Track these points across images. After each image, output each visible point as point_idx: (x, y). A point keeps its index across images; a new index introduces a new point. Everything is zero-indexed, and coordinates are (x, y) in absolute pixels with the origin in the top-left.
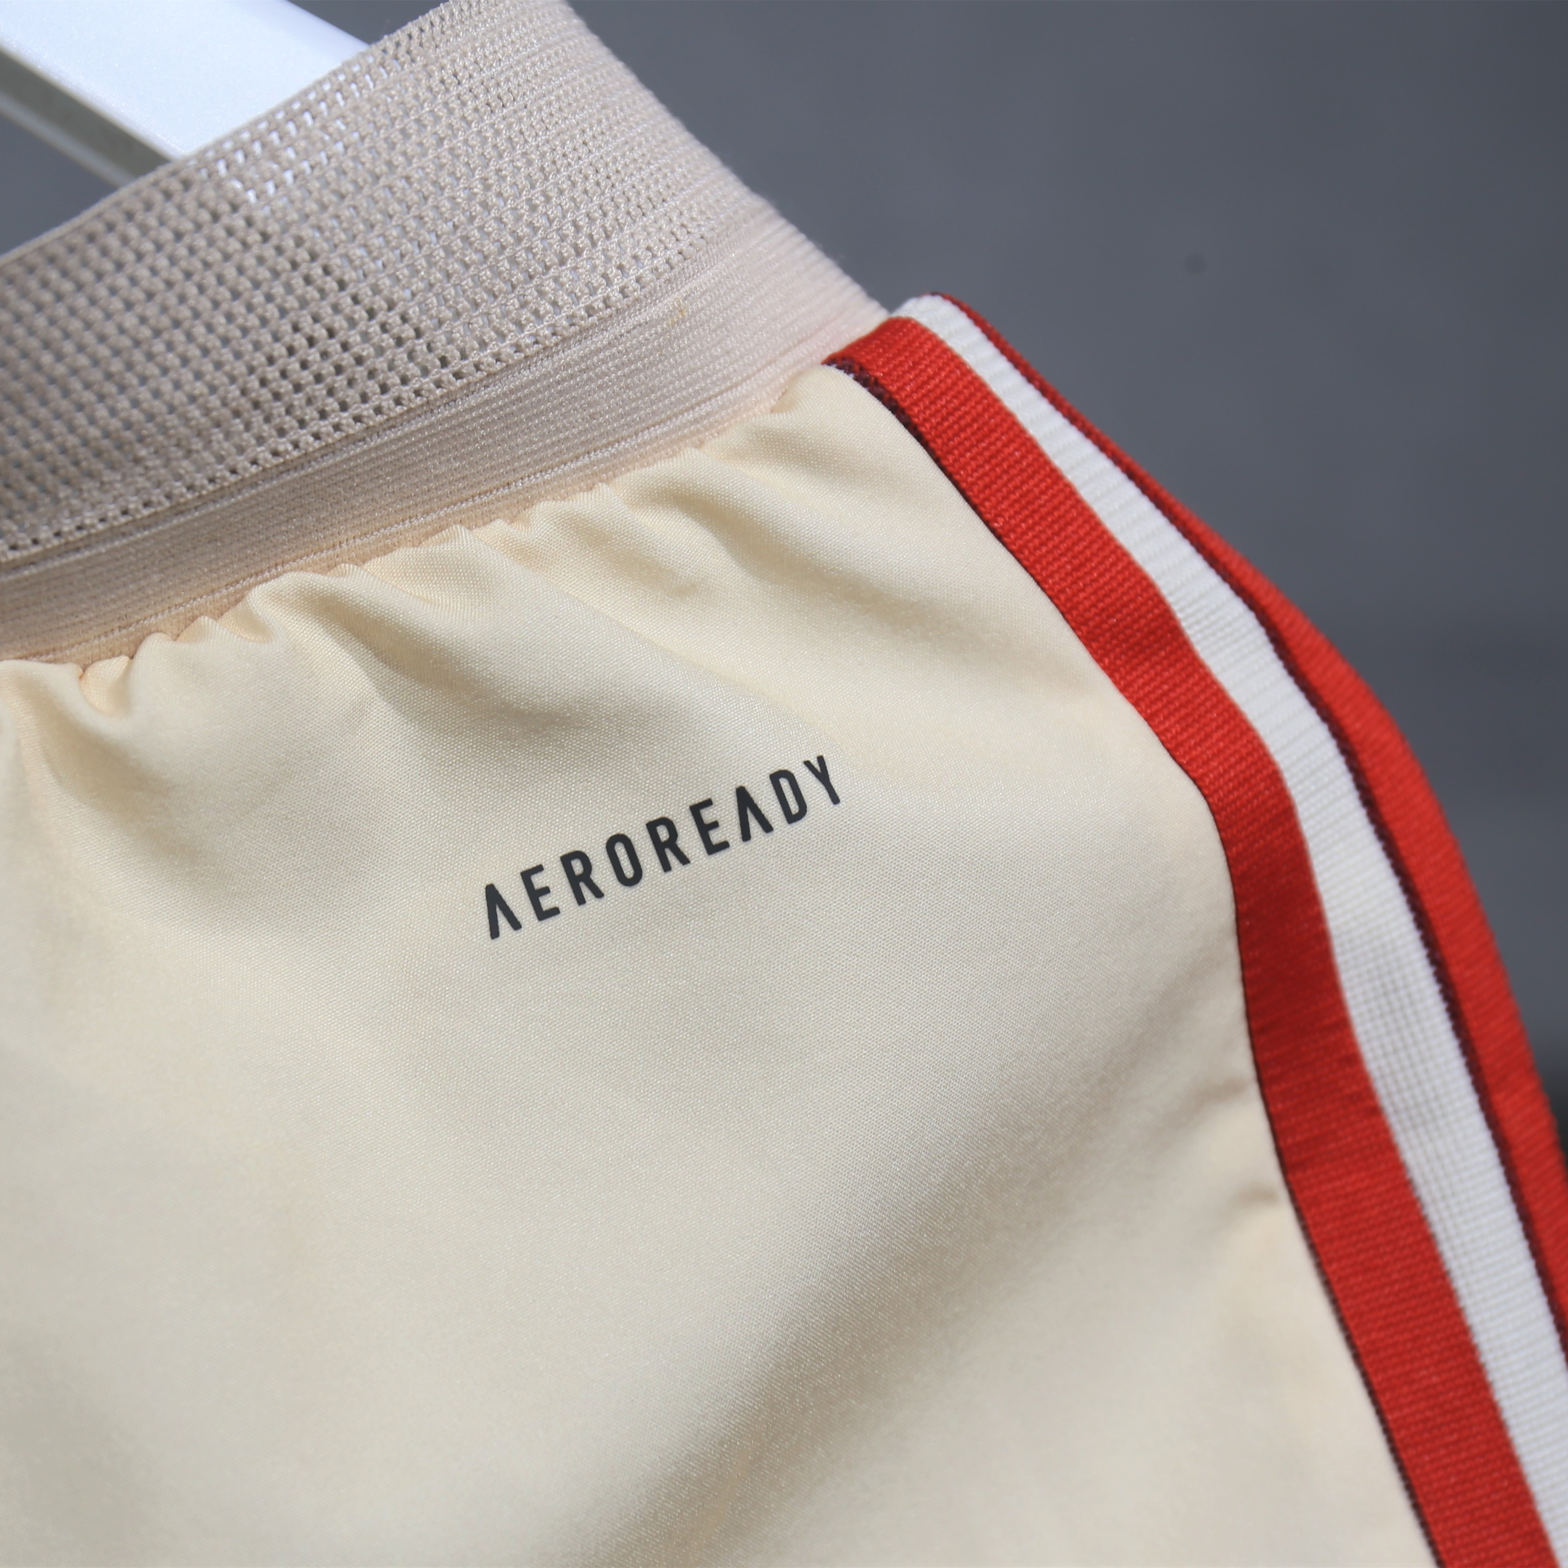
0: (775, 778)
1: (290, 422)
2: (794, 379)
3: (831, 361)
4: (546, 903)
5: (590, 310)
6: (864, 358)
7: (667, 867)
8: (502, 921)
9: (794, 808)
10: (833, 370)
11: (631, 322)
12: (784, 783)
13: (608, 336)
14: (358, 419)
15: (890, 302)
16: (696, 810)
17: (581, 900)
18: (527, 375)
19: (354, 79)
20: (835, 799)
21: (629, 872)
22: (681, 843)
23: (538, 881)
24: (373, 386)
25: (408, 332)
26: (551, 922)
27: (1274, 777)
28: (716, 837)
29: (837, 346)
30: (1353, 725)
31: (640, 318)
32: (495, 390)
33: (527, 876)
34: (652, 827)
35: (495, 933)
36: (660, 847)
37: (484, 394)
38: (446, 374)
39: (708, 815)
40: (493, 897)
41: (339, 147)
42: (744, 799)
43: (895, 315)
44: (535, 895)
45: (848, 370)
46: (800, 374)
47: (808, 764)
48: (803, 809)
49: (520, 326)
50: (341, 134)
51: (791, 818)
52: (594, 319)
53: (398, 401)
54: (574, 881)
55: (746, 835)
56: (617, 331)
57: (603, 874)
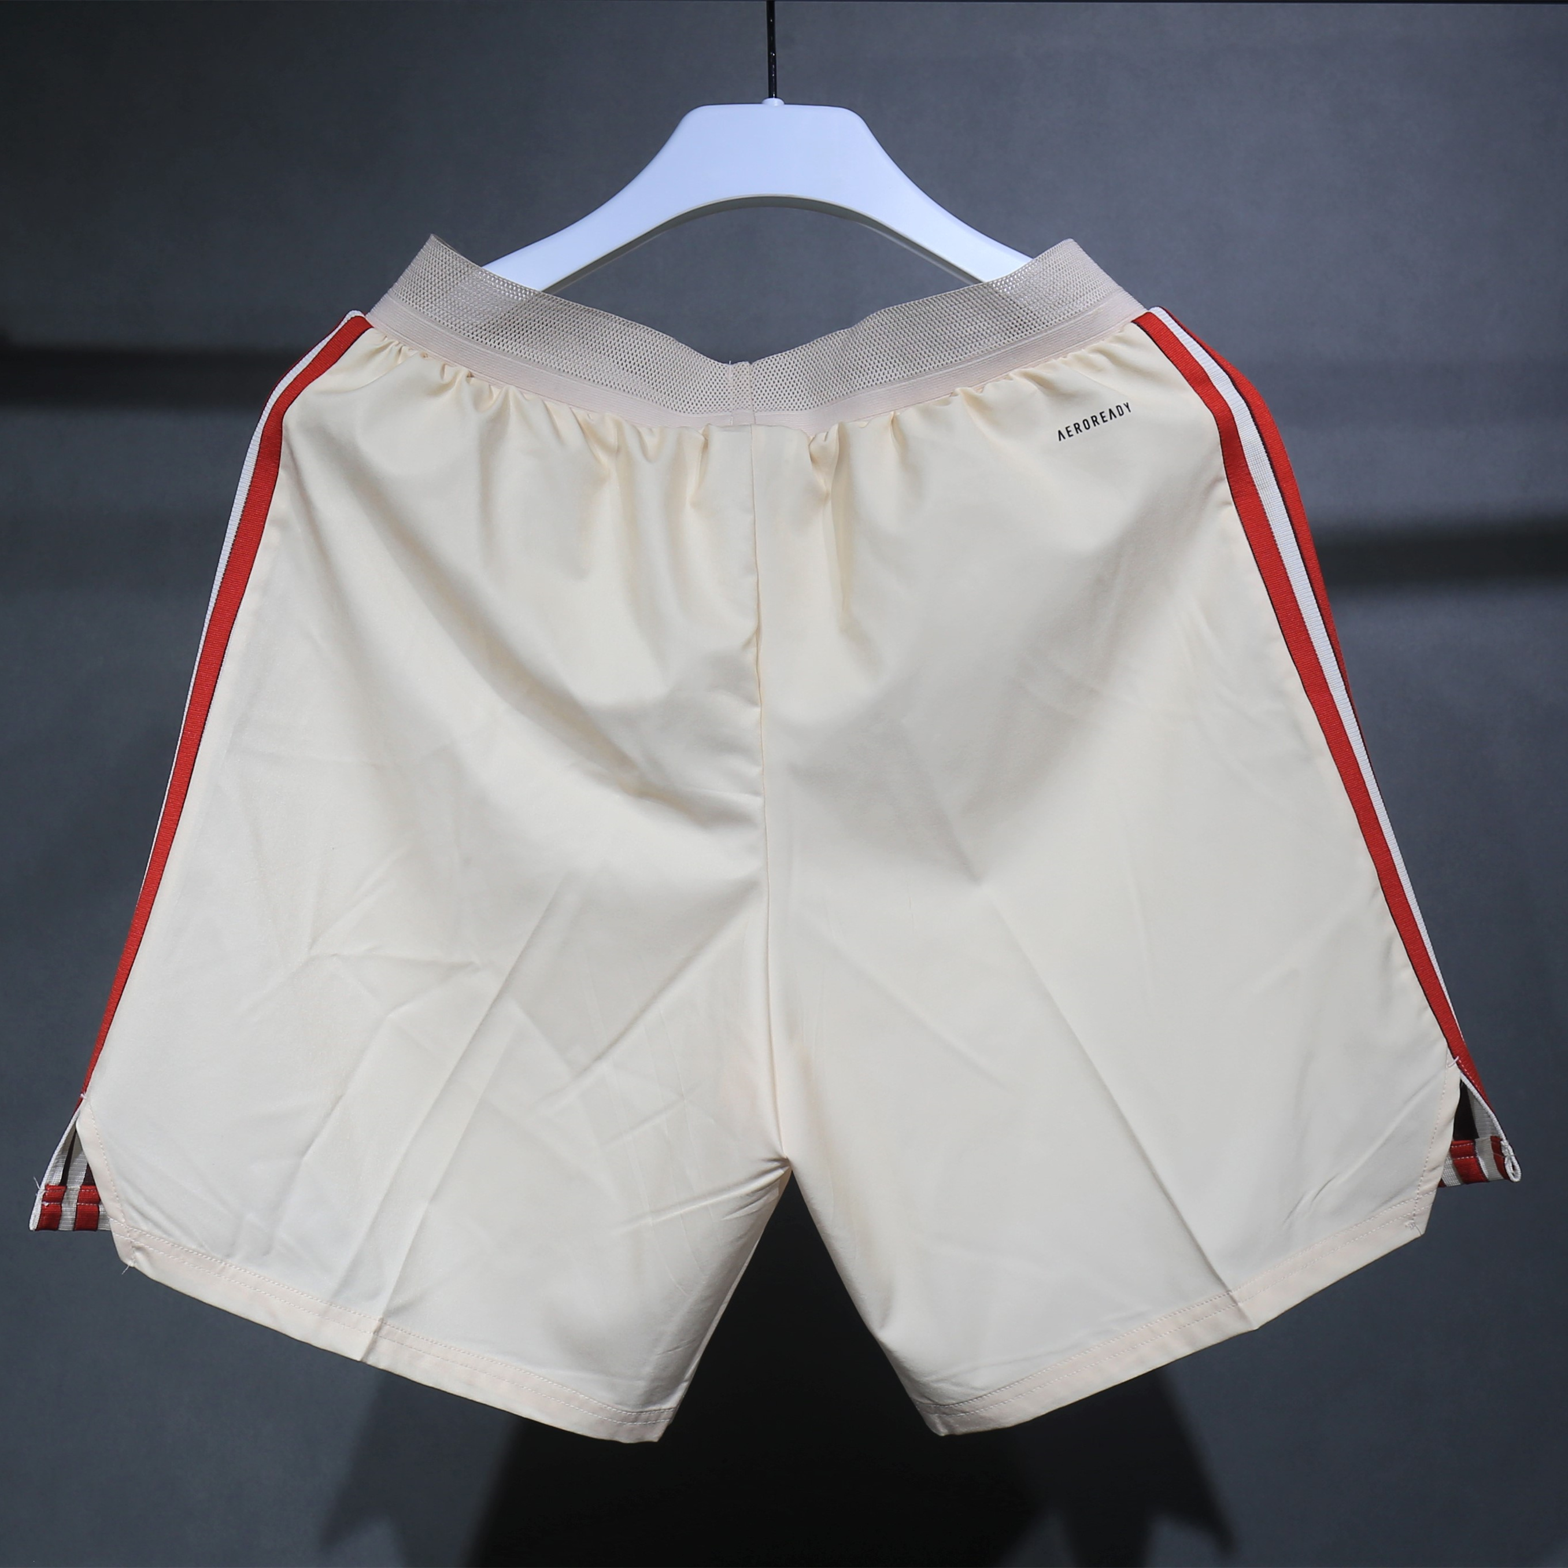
0: (1117, 407)
1: (1011, 335)
2: (1124, 326)
3: (1134, 322)
4: (1070, 434)
5: (1076, 313)
6: (1139, 321)
7: (1095, 425)
8: (1062, 438)
9: (1121, 413)
10: (1133, 324)
11: (1085, 315)
12: (1119, 408)
13: (1080, 318)
14: (1038, 329)
15: (1148, 309)
16: (1101, 414)
17: (1077, 432)
18: (1063, 326)
19: (1026, 268)
20: (1130, 411)
21: (1087, 427)
22: (1098, 421)
23: (1069, 429)
24: (1028, 328)
25: (1035, 317)
26: (1072, 437)
27: (1230, 411)
28: (1105, 419)
29: (1134, 319)
30: (1250, 400)
31: (1088, 314)
32: (1055, 329)
33: (1067, 428)
34: (1092, 417)
35: (1060, 439)
36: (1093, 421)
37: (1053, 330)
38: (1044, 326)
39: (1103, 415)
40: (1060, 432)
41: (1022, 282)
42: (1110, 411)
43: (1149, 311)
44: (1068, 432)
45: (1135, 323)
46: (1125, 325)
47: (1124, 404)
48: (1123, 413)
49: (1060, 316)
50: (1023, 279)
51: (1120, 415)
52: (1077, 315)
53: (1051, 324)
54: (1076, 429)
55: (1111, 418)
56: (1083, 316)
57: (1082, 427)
